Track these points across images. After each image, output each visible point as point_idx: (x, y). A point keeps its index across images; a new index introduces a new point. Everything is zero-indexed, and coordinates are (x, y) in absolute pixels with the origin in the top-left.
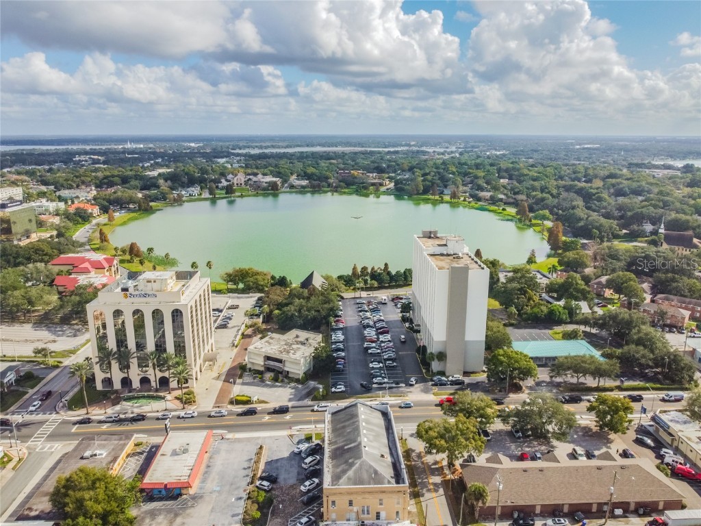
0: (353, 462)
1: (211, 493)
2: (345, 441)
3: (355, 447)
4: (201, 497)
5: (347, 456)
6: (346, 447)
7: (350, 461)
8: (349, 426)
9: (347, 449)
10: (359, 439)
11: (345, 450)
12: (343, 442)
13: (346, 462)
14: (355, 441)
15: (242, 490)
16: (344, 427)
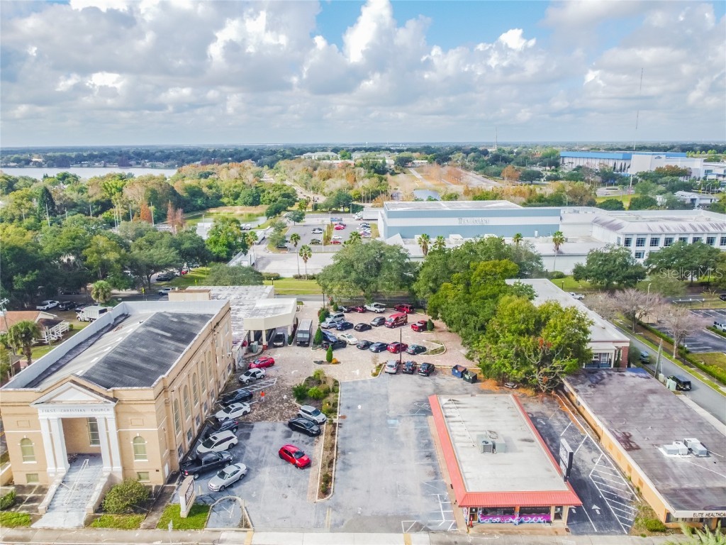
0: (173, 317)
1: (400, 416)
2: (163, 342)
3: (157, 328)
4: (413, 411)
5: (175, 327)
6: (169, 335)
7: (175, 320)
8: (136, 356)
9: (168, 332)
10: (142, 330)
11: (172, 333)
12: (166, 343)
13: (181, 323)
14: (149, 331)
15: (349, 417)
16: (146, 360)
